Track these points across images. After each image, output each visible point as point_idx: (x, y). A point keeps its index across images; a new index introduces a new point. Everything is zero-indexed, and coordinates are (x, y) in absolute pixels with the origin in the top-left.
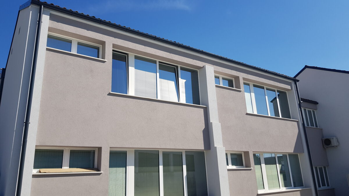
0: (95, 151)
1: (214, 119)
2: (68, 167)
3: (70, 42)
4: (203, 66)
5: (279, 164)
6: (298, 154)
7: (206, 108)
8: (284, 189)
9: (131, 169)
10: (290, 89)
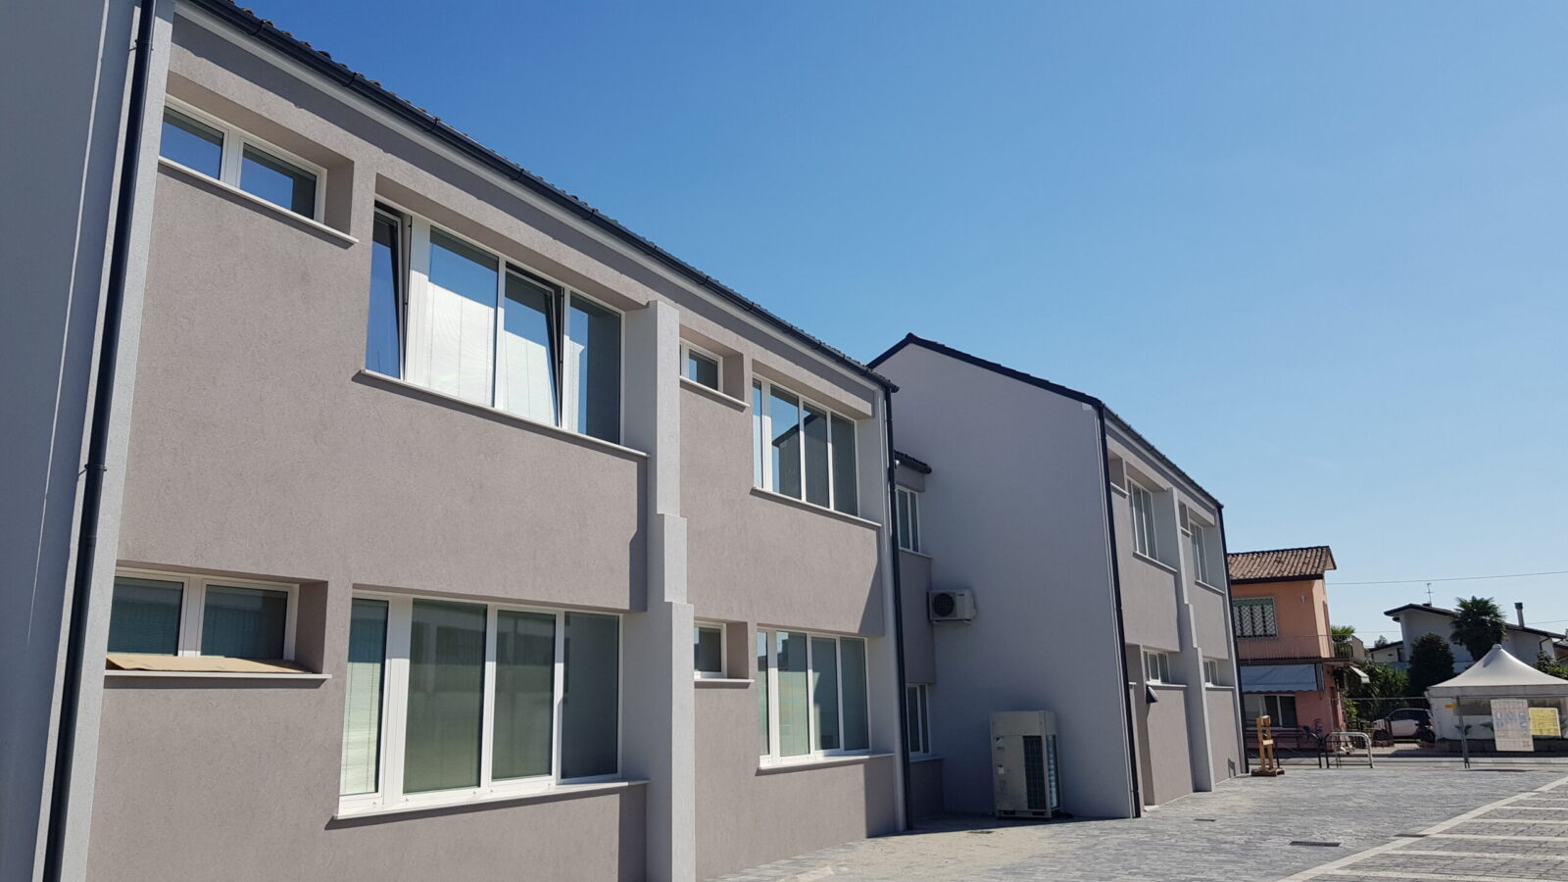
0: (287, 593)
1: (668, 502)
2: (199, 653)
3: (218, 139)
4: (648, 303)
5: (814, 671)
6: (866, 639)
7: (645, 458)
8: (818, 756)
9: (399, 669)
10: (870, 414)
